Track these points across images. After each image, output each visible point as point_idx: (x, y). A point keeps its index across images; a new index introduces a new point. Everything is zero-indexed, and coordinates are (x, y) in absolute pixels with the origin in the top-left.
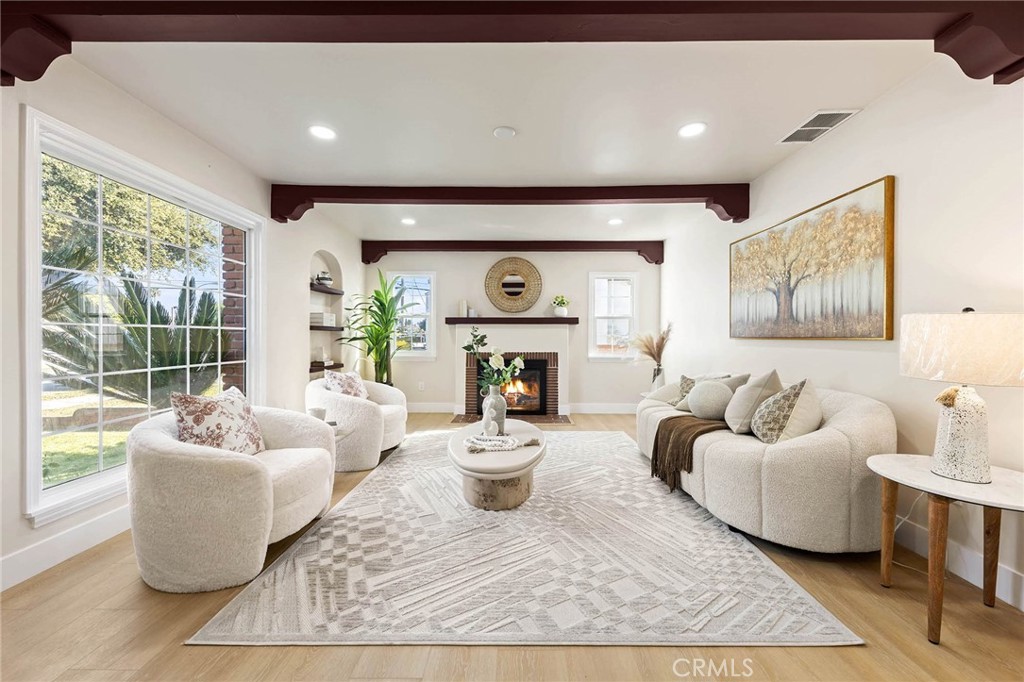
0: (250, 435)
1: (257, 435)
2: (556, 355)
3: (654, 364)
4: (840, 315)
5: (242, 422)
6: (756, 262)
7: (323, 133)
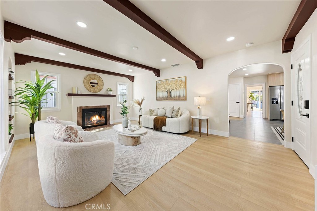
2: (109, 106)
3: (140, 107)
4: (179, 96)
6: (163, 86)
7: (82, 25)
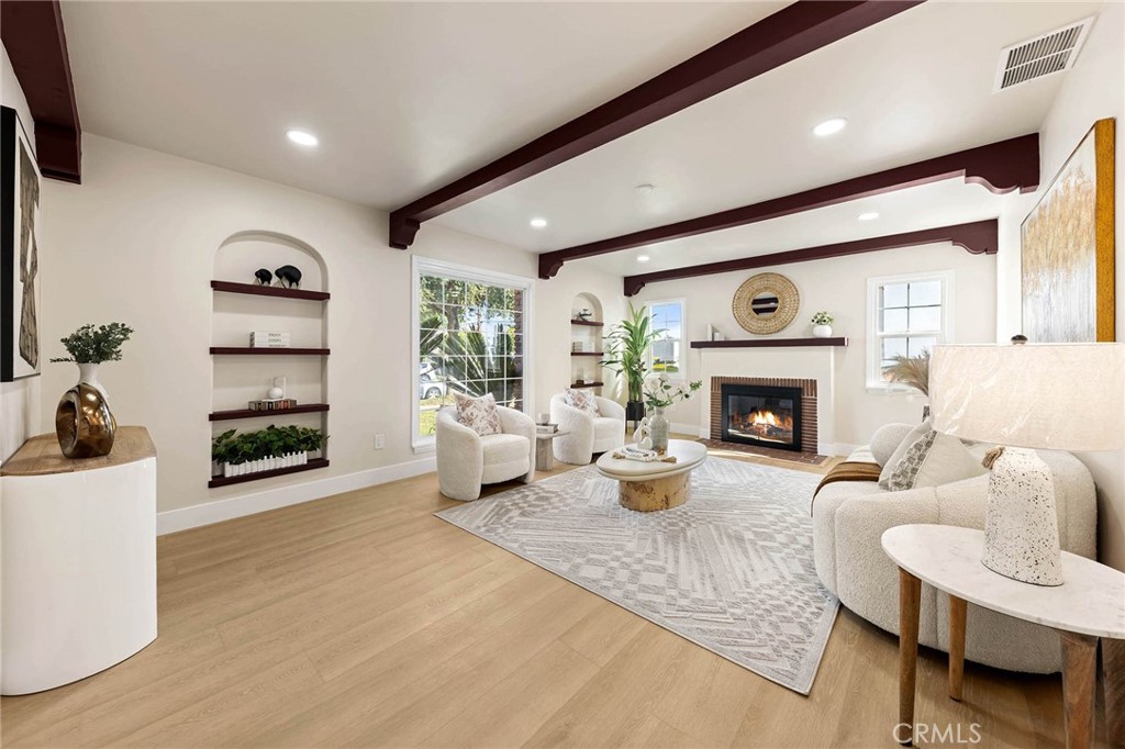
0: (490, 423)
1: (495, 423)
2: (813, 382)
5: (486, 414)
7: (539, 223)
